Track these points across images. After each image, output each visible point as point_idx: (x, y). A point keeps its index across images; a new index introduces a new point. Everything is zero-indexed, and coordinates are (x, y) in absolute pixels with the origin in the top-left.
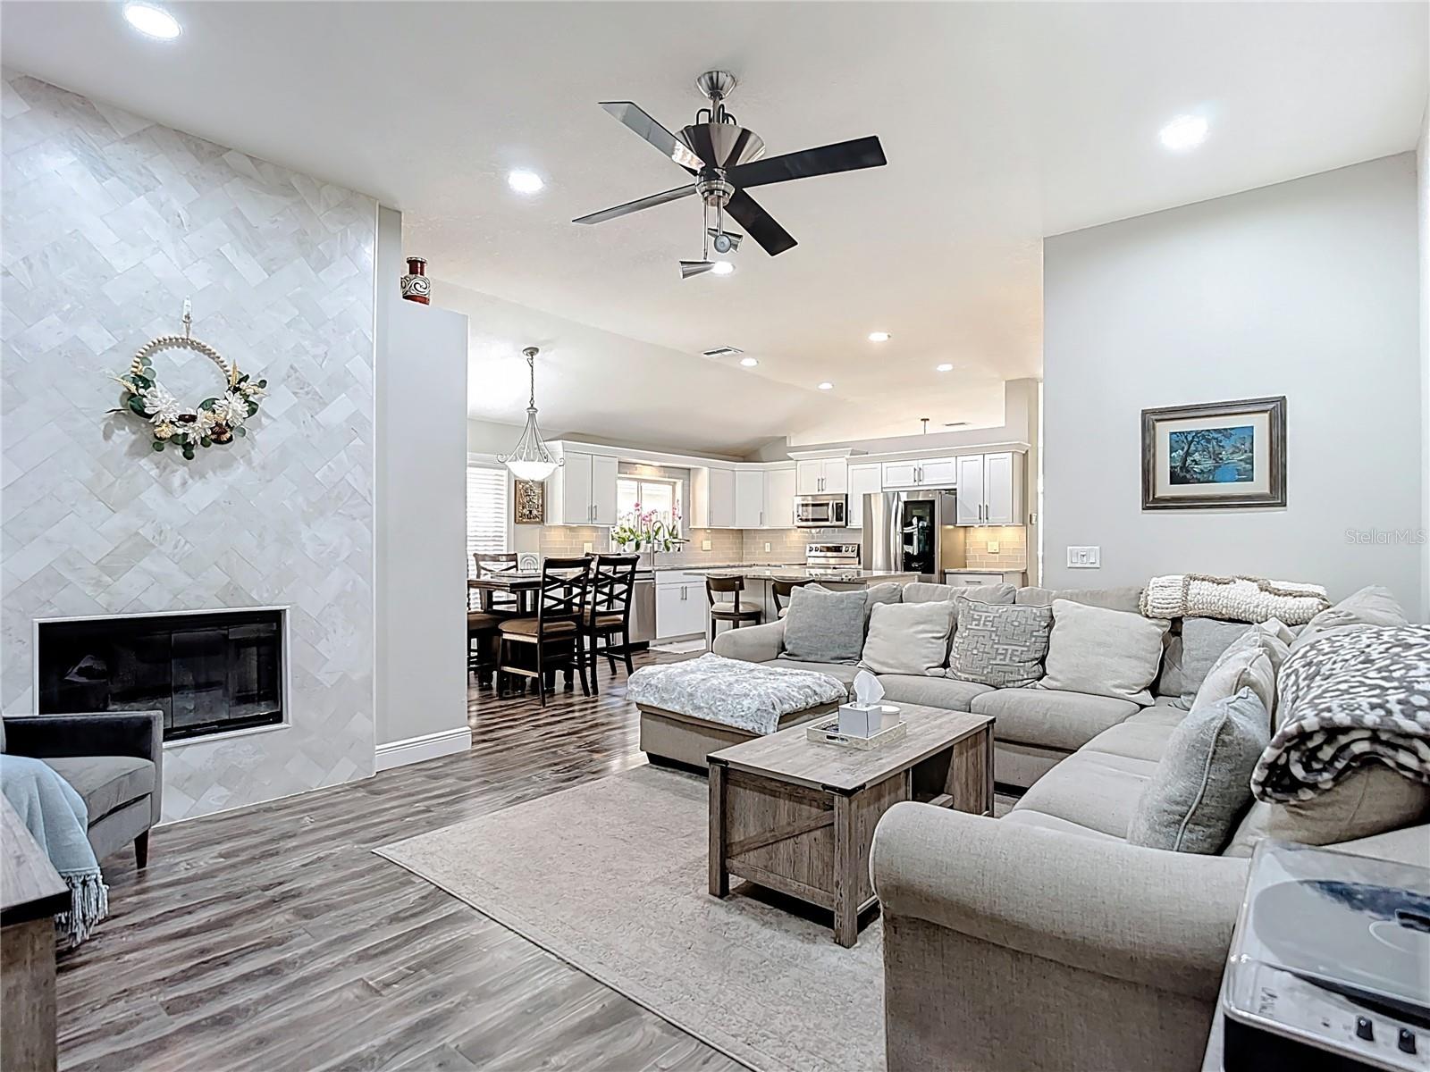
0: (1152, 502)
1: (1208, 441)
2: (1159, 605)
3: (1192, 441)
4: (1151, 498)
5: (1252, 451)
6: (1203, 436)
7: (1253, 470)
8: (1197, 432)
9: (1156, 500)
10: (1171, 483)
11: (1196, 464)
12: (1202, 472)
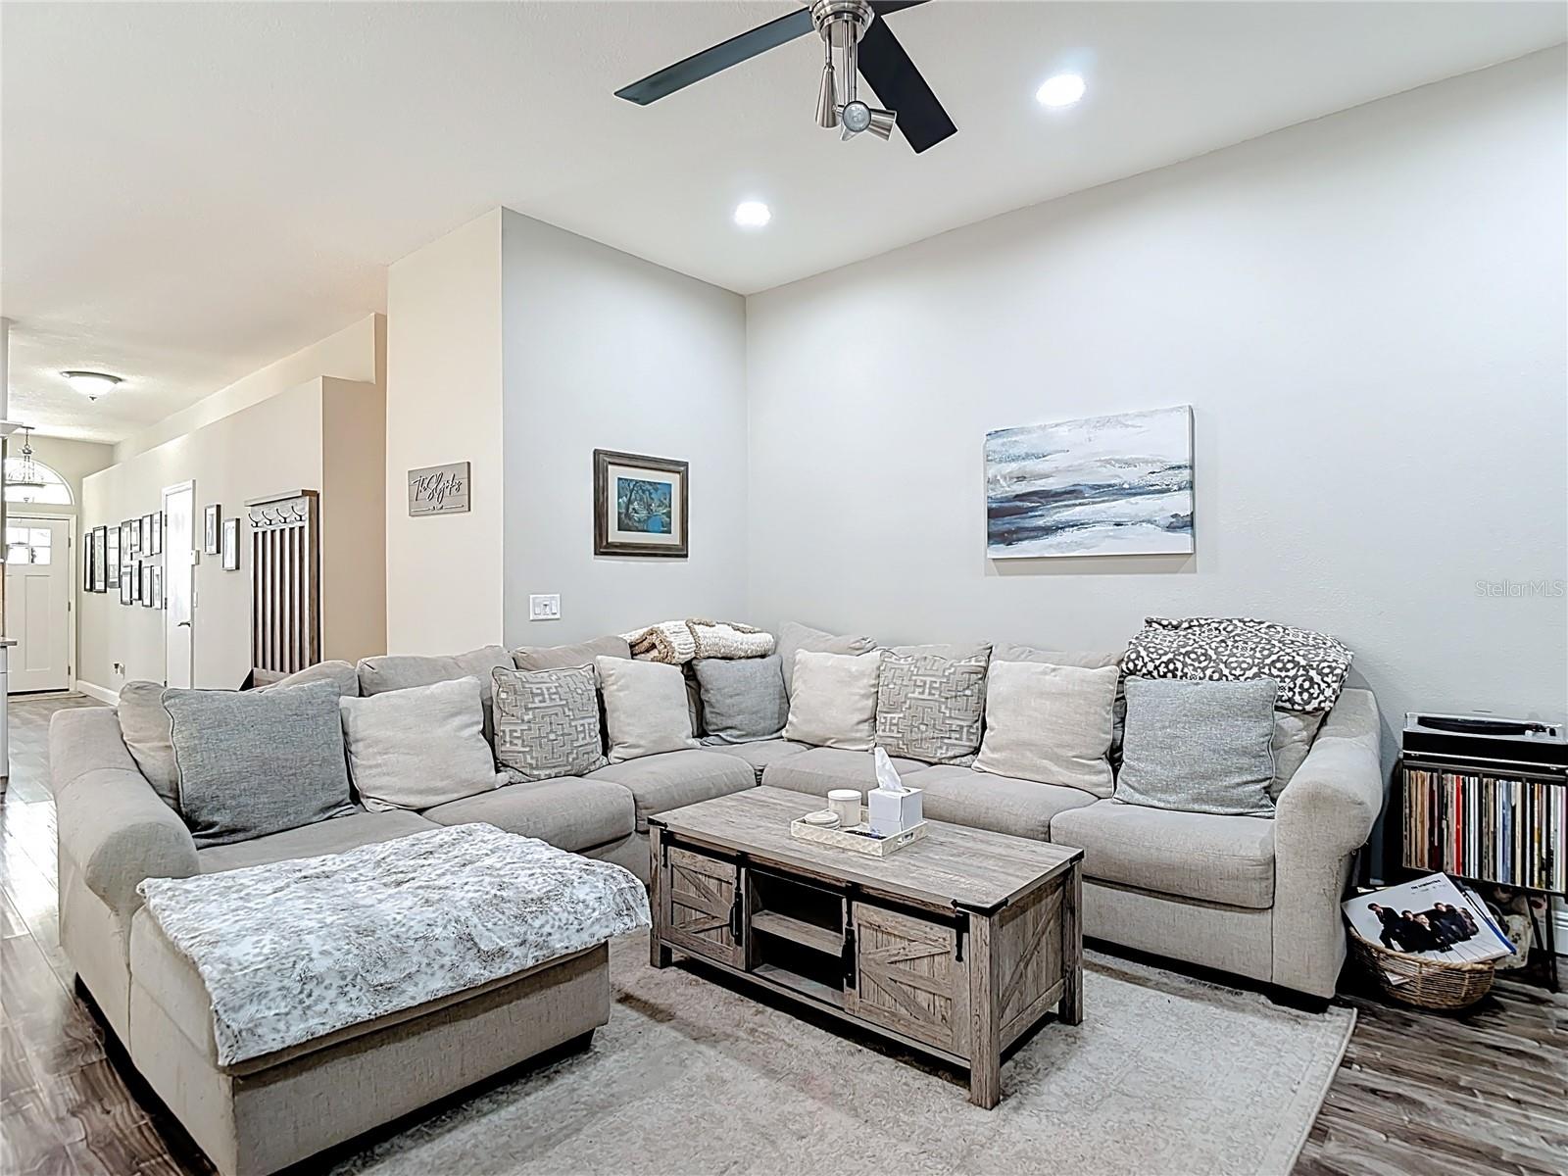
0: (605, 547)
1: (644, 492)
2: (684, 651)
3: (633, 489)
4: (604, 543)
5: (670, 507)
6: (641, 486)
7: (670, 523)
8: (637, 482)
9: (609, 545)
10: (619, 530)
11: (636, 512)
12: (639, 521)
